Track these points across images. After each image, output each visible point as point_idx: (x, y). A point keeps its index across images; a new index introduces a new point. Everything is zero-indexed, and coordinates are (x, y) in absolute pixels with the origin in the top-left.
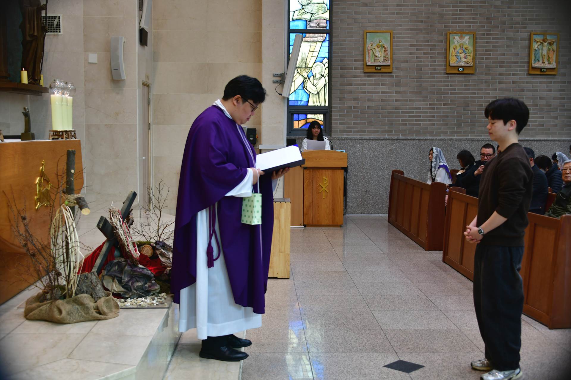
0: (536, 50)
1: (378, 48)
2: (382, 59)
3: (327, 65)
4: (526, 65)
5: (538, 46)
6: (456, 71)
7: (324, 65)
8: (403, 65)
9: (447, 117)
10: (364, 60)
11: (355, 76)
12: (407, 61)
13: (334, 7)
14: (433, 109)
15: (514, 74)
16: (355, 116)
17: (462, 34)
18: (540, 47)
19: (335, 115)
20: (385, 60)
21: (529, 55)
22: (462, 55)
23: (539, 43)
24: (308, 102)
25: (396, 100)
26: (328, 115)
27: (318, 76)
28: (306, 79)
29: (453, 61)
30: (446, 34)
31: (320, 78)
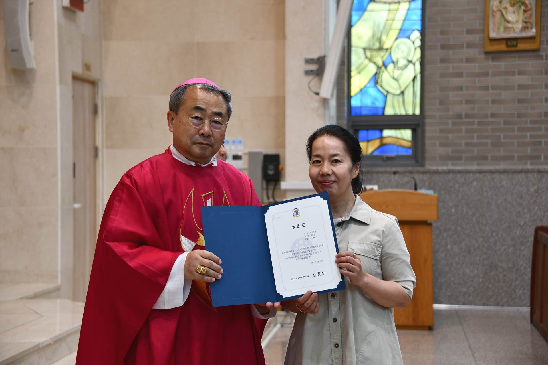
1: (513, 5)
2: (519, 26)
3: (418, 43)
7: (413, 43)
10: (484, 30)
11: (468, 61)
16: (467, 131)
19: (431, 131)
20: (525, 28)
24: (384, 108)
26: (419, 131)
27: (402, 63)
28: (381, 68)
31: (406, 66)
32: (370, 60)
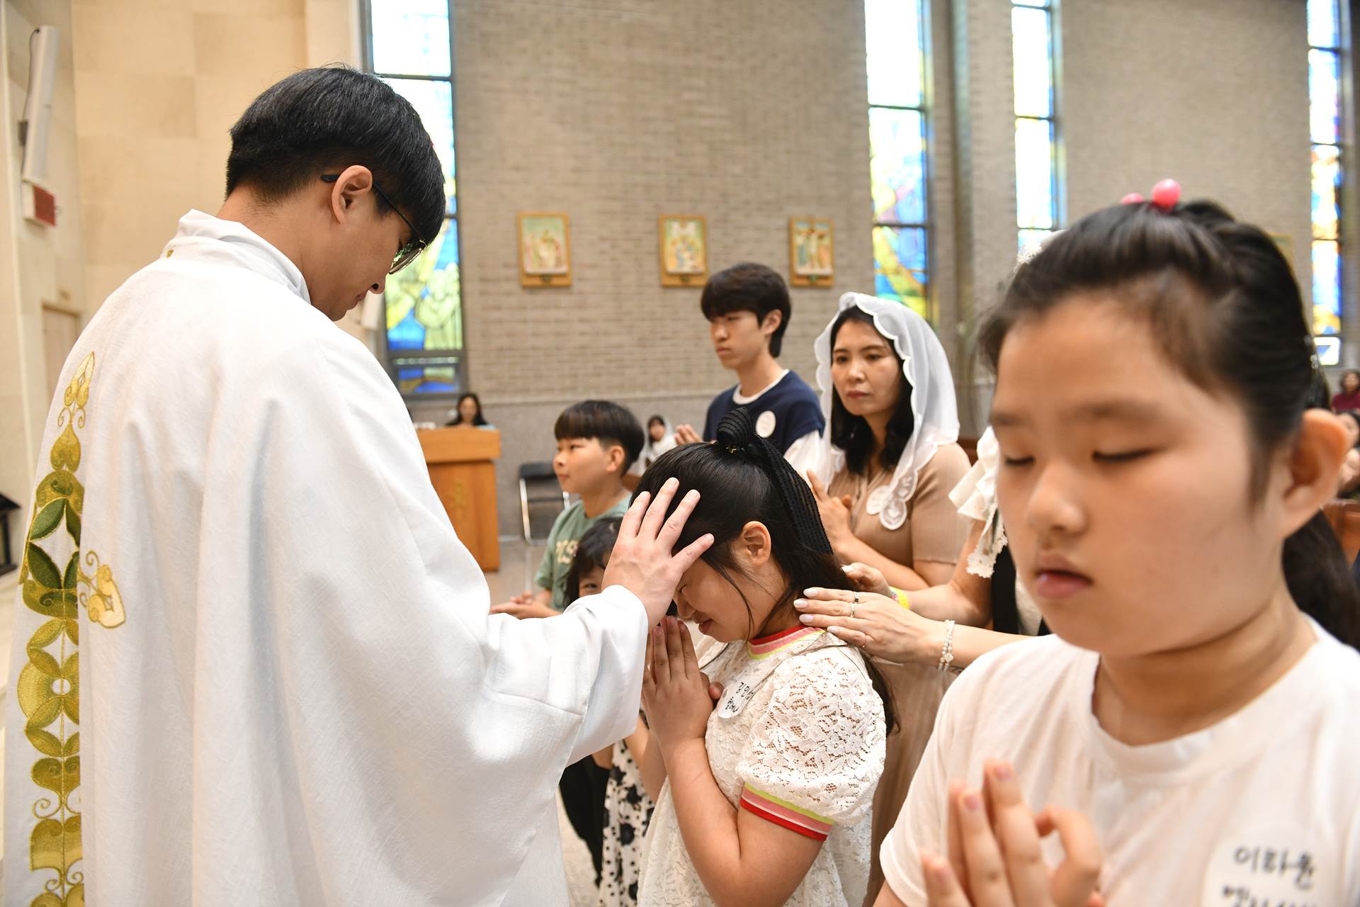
0: (801, 249)
1: (545, 241)
2: (552, 263)
3: (456, 275)
5: (804, 239)
6: (676, 282)
7: (450, 275)
8: (589, 273)
9: (667, 359)
10: (520, 265)
11: (508, 294)
12: (594, 266)
13: (462, 173)
14: (644, 346)
16: (510, 364)
17: (683, 219)
18: (806, 242)
19: (474, 364)
20: (558, 265)
21: (790, 255)
22: (686, 255)
23: (804, 236)
24: (423, 343)
25: (582, 334)
27: (440, 295)
28: (419, 301)
29: (672, 266)
30: (657, 220)
31: (442, 300)
32: (407, 292)
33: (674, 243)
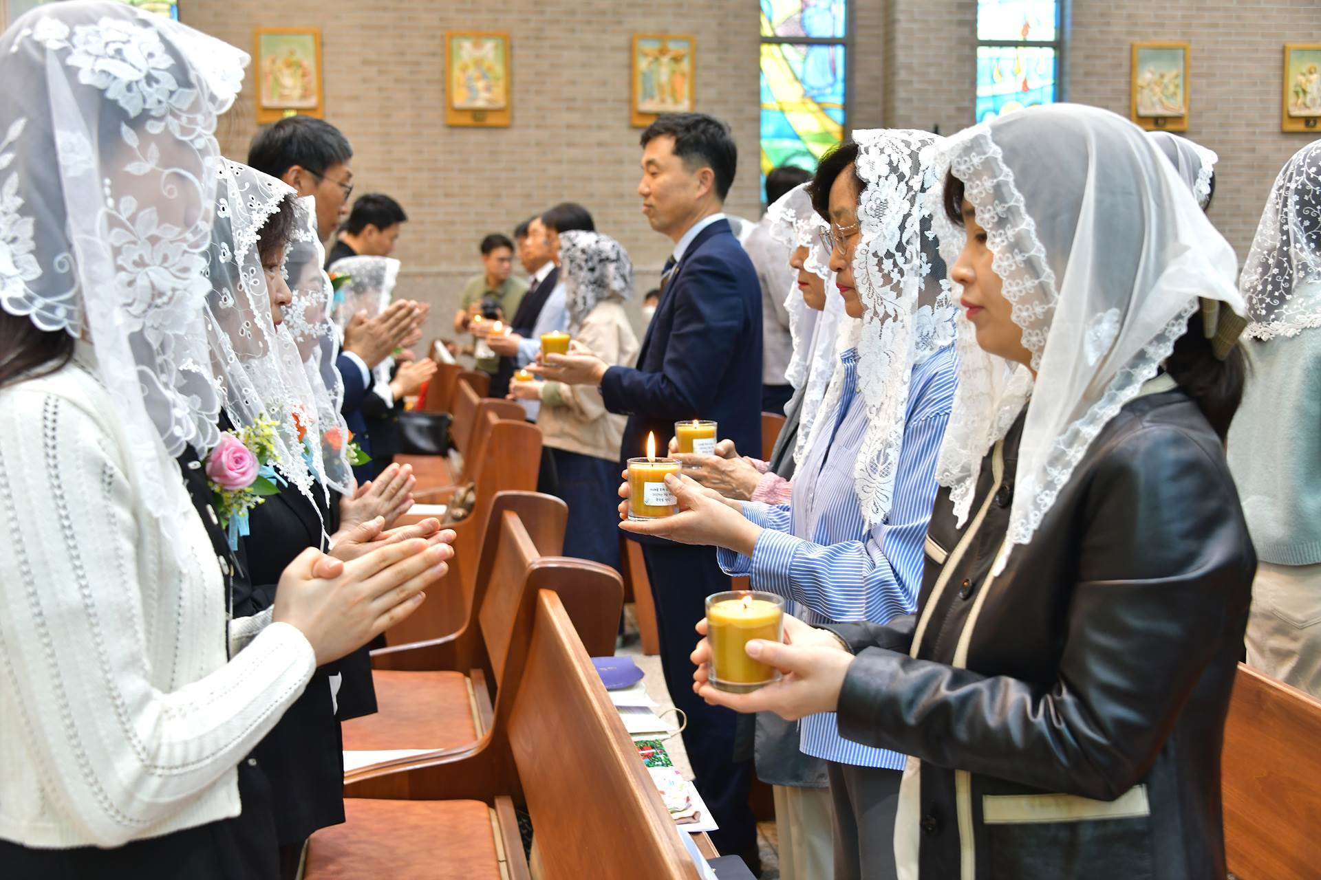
0: (644, 74)
1: (289, 65)
2: (297, 92)
4: (625, 108)
5: (651, 63)
6: (467, 120)
8: (348, 107)
9: (452, 223)
10: (255, 96)
11: (239, 133)
15: (600, 127)
17: (478, 36)
18: (654, 67)
20: (304, 96)
21: (631, 84)
22: (480, 85)
23: (650, 59)
29: (460, 100)
30: (442, 37)
33: (464, 69)
